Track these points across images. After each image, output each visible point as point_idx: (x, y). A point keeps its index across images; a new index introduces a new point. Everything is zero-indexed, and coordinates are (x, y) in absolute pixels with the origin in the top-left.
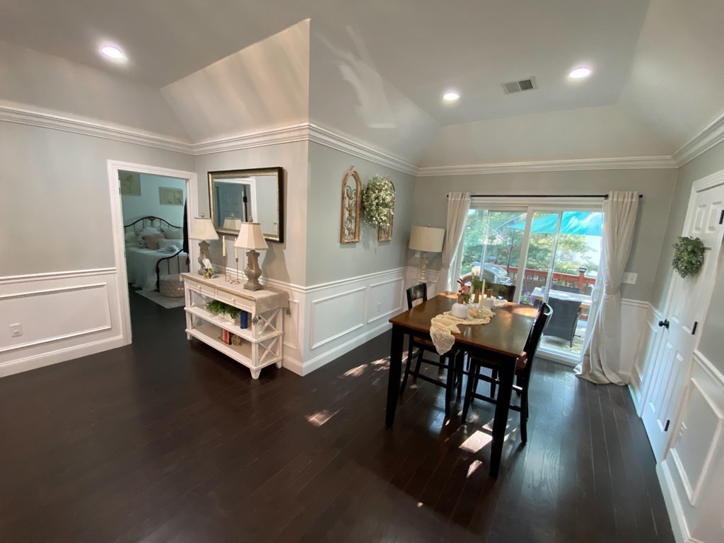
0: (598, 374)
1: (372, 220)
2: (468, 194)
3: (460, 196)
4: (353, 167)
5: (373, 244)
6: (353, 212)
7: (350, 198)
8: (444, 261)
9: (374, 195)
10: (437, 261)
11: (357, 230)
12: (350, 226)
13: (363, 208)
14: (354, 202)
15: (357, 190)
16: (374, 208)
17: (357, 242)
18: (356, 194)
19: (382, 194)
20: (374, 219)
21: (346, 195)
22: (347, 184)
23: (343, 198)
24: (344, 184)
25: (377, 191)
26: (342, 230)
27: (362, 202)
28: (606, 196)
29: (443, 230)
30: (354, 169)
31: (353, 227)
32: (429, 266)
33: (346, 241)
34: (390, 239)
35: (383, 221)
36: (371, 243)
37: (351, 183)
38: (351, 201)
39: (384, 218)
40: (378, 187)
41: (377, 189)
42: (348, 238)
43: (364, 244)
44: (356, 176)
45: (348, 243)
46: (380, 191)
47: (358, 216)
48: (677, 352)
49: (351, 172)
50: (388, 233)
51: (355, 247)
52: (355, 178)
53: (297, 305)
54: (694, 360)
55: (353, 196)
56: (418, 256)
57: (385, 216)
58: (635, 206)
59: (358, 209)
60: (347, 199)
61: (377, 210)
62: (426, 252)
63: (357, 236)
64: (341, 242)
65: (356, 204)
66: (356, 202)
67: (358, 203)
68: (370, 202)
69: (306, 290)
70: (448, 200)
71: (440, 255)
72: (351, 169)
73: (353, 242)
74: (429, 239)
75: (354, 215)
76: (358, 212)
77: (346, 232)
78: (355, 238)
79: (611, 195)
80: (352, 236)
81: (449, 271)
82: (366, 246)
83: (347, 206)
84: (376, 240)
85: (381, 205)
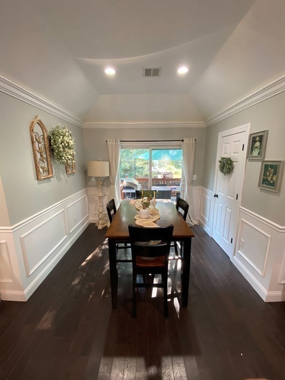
0: (190, 222)
1: (62, 159)
2: (119, 140)
3: (115, 141)
4: (37, 116)
5: (63, 176)
6: (43, 153)
7: (39, 143)
8: (111, 181)
9: (60, 140)
10: (106, 182)
11: (50, 168)
12: (43, 165)
13: (52, 150)
14: (43, 146)
15: (44, 136)
16: (62, 149)
17: (51, 177)
18: (44, 139)
19: (66, 138)
20: (63, 158)
21: (35, 140)
22: (34, 131)
23: (33, 142)
24: (32, 130)
25: (61, 137)
26: (36, 169)
27: (50, 145)
28: (183, 141)
29: (108, 162)
30: (38, 118)
31: (46, 166)
32: (102, 185)
33: (42, 178)
34: (74, 171)
35: (69, 159)
36: (62, 176)
37: (37, 129)
38: (40, 145)
39: (70, 157)
40: (62, 134)
41: (62, 135)
42: (43, 175)
43: (57, 178)
44: (40, 124)
45: (45, 179)
46: (64, 136)
47: (48, 157)
48: (227, 207)
49: (36, 121)
50: (72, 167)
51: (50, 181)
52: (40, 125)
53: (4, 245)
54: (240, 211)
55: (41, 141)
56: (93, 179)
57: (70, 155)
58: (194, 144)
59: (48, 151)
60: (37, 143)
61: (64, 151)
62: (99, 177)
63: (50, 173)
64: (38, 179)
65: (45, 147)
66: (45, 145)
67: (47, 146)
68: (57, 145)
69: (12, 229)
70: (107, 144)
71: (108, 178)
72: (36, 118)
73: (48, 178)
74: (100, 169)
75: (45, 156)
76: (48, 153)
77: (41, 170)
78: (49, 174)
79: (184, 139)
80: (46, 173)
81: (115, 186)
82: (59, 179)
83: (38, 149)
84: (65, 173)
85: (66, 147)
